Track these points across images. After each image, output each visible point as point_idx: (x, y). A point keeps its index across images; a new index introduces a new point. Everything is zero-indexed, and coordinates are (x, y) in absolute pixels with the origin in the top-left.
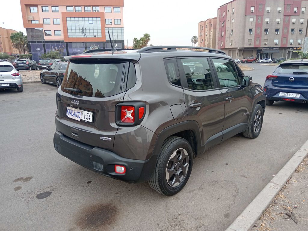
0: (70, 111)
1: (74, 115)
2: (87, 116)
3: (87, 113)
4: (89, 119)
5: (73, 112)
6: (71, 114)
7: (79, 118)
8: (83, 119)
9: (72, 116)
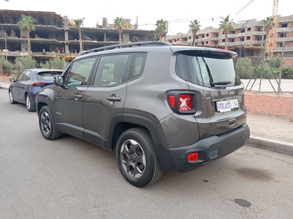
0: (221, 105)
1: (226, 107)
2: (235, 103)
3: (234, 101)
4: (236, 105)
5: (225, 105)
6: (223, 108)
7: (230, 108)
8: (232, 107)
9: (224, 109)
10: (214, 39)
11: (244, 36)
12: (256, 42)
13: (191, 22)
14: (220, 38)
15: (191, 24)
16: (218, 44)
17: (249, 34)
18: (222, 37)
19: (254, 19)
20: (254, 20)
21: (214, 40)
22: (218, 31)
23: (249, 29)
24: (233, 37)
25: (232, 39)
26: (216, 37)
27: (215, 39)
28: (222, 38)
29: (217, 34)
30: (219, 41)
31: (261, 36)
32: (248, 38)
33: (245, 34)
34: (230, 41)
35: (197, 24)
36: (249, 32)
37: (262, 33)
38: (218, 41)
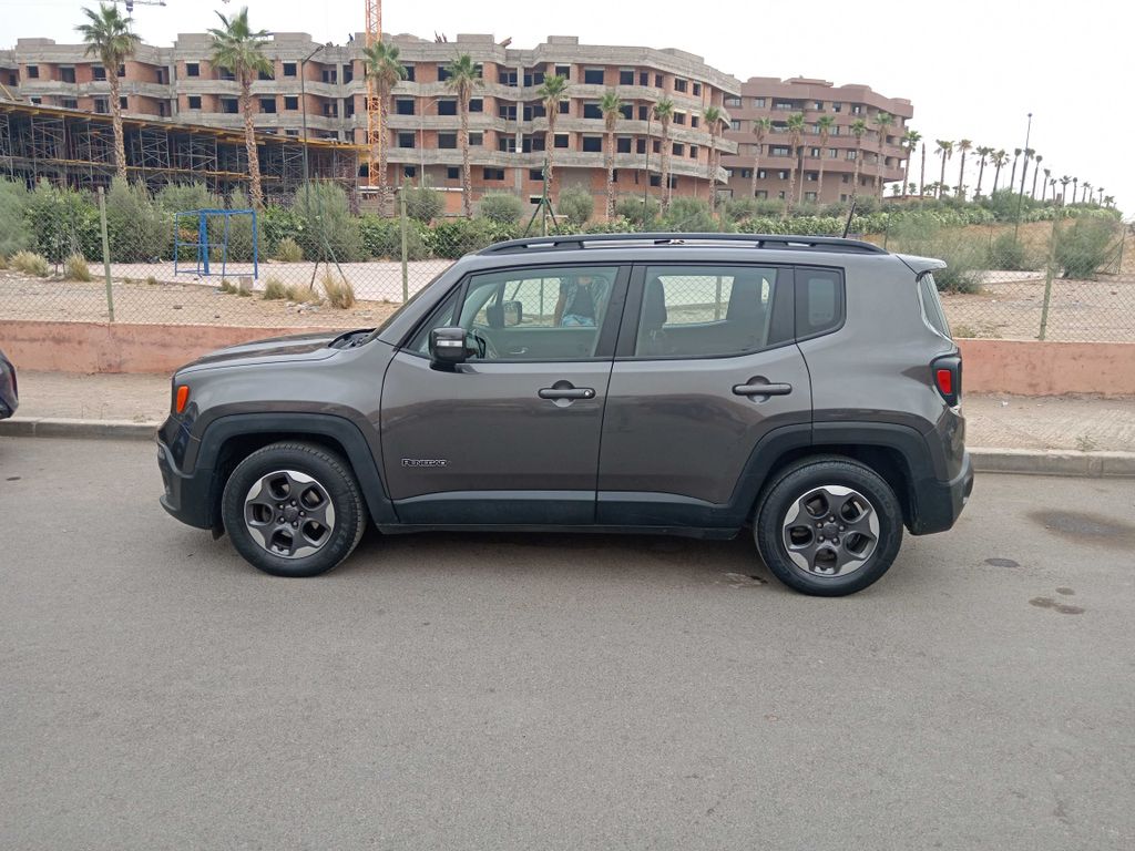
10: (150, 91)
11: (275, 95)
12: (320, 122)
13: (91, 15)
14: (179, 92)
15: (91, 23)
16: (170, 115)
17: (292, 87)
18: (186, 88)
19: (303, 35)
20: (303, 38)
21: (151, 95)
22: (165, 61)
23: (290, 70)
24: (233, 93)
25: (229, 100)
26: (160, 82)
27: (156, 90)
28: (185, 91)
29: (159, 73)
30: (174, 103)
31: (335, 99)
32: (292, 103)
33: (279, 87)
34: (221, 106)
35: (120, 26)
36: (289, 80)
37: (338, 92)
38: (168, 101)
